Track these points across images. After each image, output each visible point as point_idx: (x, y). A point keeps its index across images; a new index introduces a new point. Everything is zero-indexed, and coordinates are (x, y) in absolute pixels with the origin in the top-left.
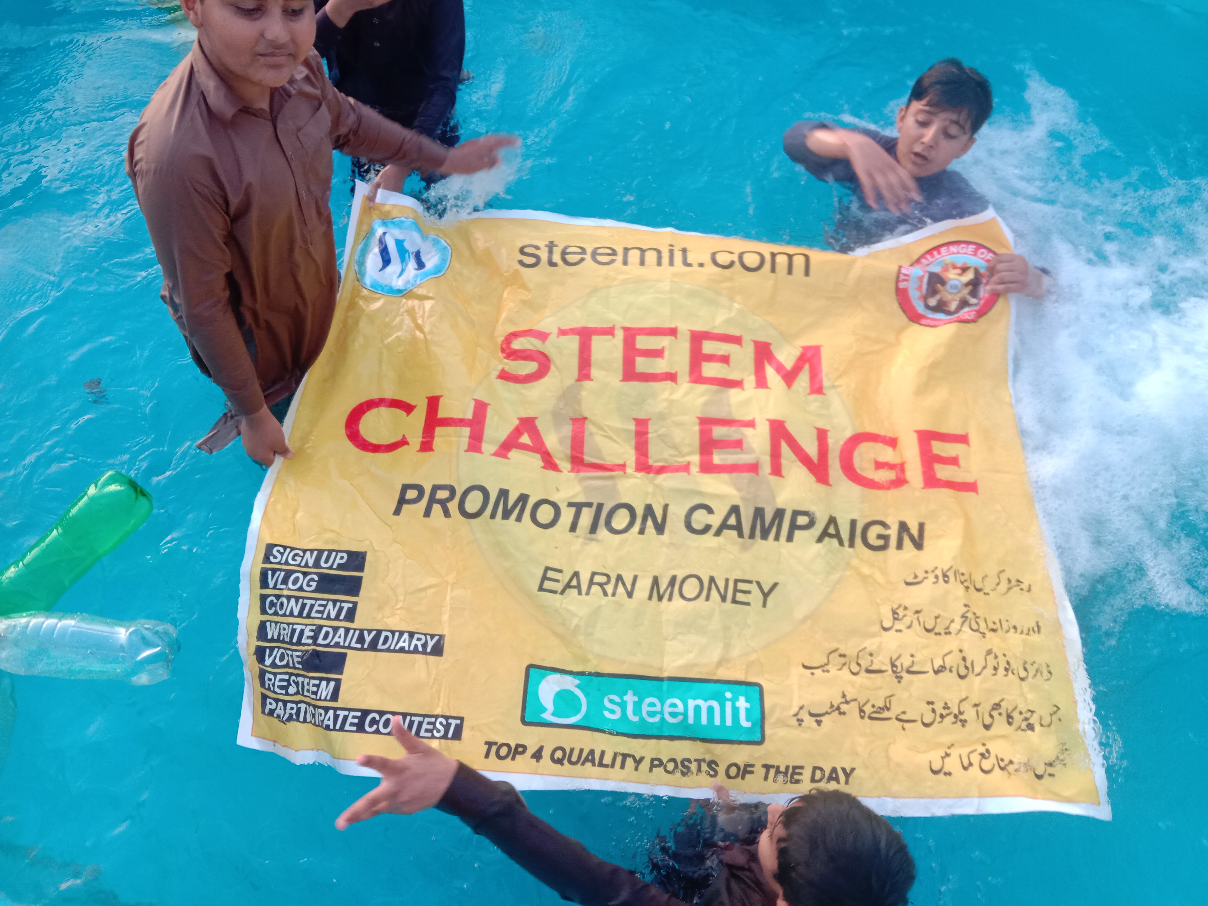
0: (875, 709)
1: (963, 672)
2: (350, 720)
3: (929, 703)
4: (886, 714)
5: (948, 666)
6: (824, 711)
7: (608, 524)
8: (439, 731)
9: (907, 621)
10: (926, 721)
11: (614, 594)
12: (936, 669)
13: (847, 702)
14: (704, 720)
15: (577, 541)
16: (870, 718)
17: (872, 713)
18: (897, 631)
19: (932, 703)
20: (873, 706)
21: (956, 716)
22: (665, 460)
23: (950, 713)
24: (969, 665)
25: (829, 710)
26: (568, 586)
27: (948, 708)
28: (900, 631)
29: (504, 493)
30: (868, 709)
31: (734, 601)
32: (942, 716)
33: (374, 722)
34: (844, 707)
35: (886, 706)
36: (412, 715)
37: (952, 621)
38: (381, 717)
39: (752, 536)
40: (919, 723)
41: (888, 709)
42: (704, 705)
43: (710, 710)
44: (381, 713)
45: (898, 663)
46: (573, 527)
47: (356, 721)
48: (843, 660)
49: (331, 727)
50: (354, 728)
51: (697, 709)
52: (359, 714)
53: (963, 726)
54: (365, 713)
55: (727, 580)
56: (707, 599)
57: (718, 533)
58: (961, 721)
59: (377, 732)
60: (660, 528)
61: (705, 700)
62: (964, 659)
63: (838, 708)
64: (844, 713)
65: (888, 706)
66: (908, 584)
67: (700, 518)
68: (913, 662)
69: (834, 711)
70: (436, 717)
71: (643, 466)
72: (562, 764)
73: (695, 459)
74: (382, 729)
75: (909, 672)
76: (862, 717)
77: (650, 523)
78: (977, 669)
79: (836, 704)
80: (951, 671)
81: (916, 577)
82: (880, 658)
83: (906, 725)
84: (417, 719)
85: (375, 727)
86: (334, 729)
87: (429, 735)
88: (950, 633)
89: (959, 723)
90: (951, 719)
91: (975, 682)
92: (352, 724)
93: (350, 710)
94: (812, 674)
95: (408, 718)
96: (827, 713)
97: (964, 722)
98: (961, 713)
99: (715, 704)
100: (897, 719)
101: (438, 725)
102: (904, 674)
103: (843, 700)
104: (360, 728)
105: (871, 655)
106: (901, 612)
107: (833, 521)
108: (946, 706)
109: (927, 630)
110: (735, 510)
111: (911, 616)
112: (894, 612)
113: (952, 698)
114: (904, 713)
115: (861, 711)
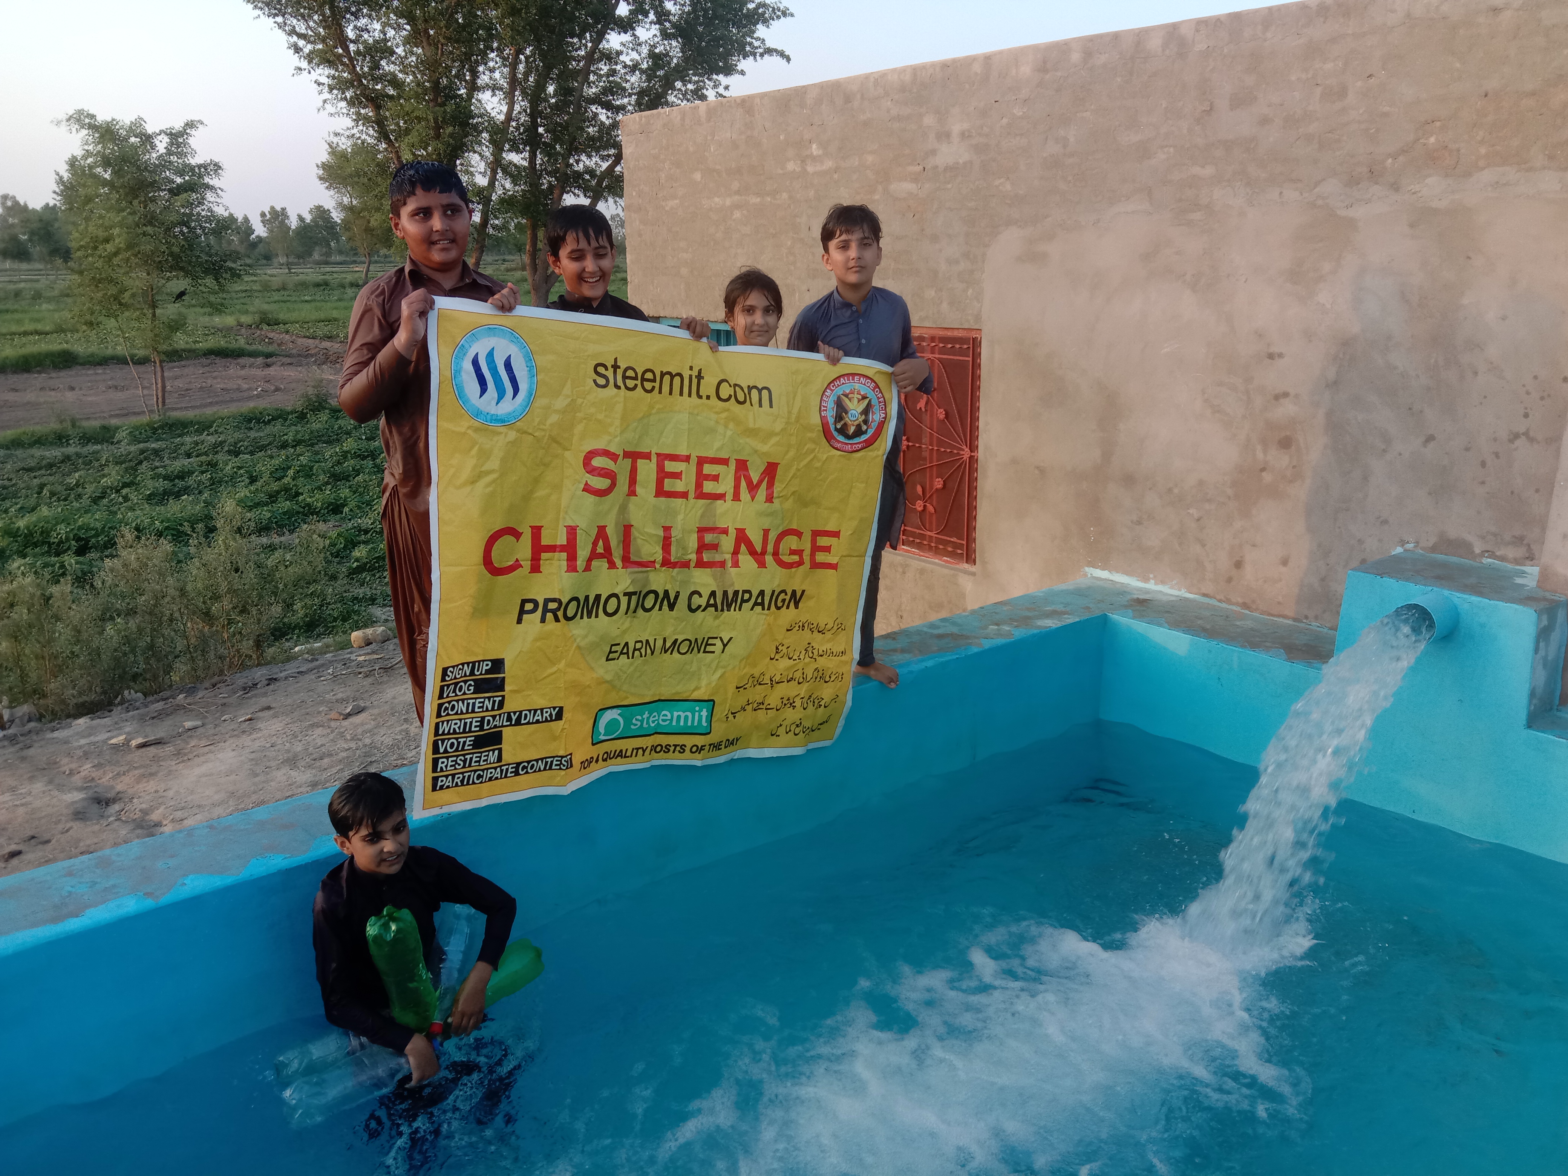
1: (801, 680)
3: (781, 698)
4: (761, 706)
5: (794, 678)
6: (738, 711)
7: (643, 606)
9: (782, 653)
10: (778, 708)
11: (645, 655)
12: (789, 679)
15: (627, 621)
16: (755, 710)
17: (757, 707)
18: (776, 660)
19: (783, 698)
20: (757, 703)
22: (679, 557)
23: (790, 703)
24: (804, 676)
26: (623, 652)
28: (778, 660)
29: (588, 598)
30: (755, 705)
32: (785, 705)
37: (801, 652)
40: (775, 709)
41: (763, 704)
43: (686, 717)
45: (774, 679)
46: (627, 611)
47: (514, 770)
51: (679, 716)
52: (515, 766)
55: (704, 639)
57: (704, 610)
60: (671, 607)
62: (803, 673)
63: (744, 707)
64: (746, 710)
66: (788, 630)
68: (780, 678)
69: (742, 709)
71: (667, 563)
73: (693, 557)
75: (777, 682)
76: (752, 710)
77: (666, 603)
78: (808, 679)
80: (795, 680)
81: (791, 626)
82: (767, 676)
83: (769, 711)
88: (800, 659)
90: (788, 705)
91: (804, 686)
92: (511, 773)
93: (509, 765)
94: (739, 691)
97: (794, 707)
98: (794, 702)
100: (765, 708)
102: (775, 685)
103: (747, 703)
104: (516, 772)
105: (764, 675)
106: (780, 648)
107: (762, 593)
108: (788, 699)
109: (790, 659)
110: (713, 594)
111: (785, 651)
112: (777, 648)
113: (792, 694)
114: (770, 704)
115: (752, 707)
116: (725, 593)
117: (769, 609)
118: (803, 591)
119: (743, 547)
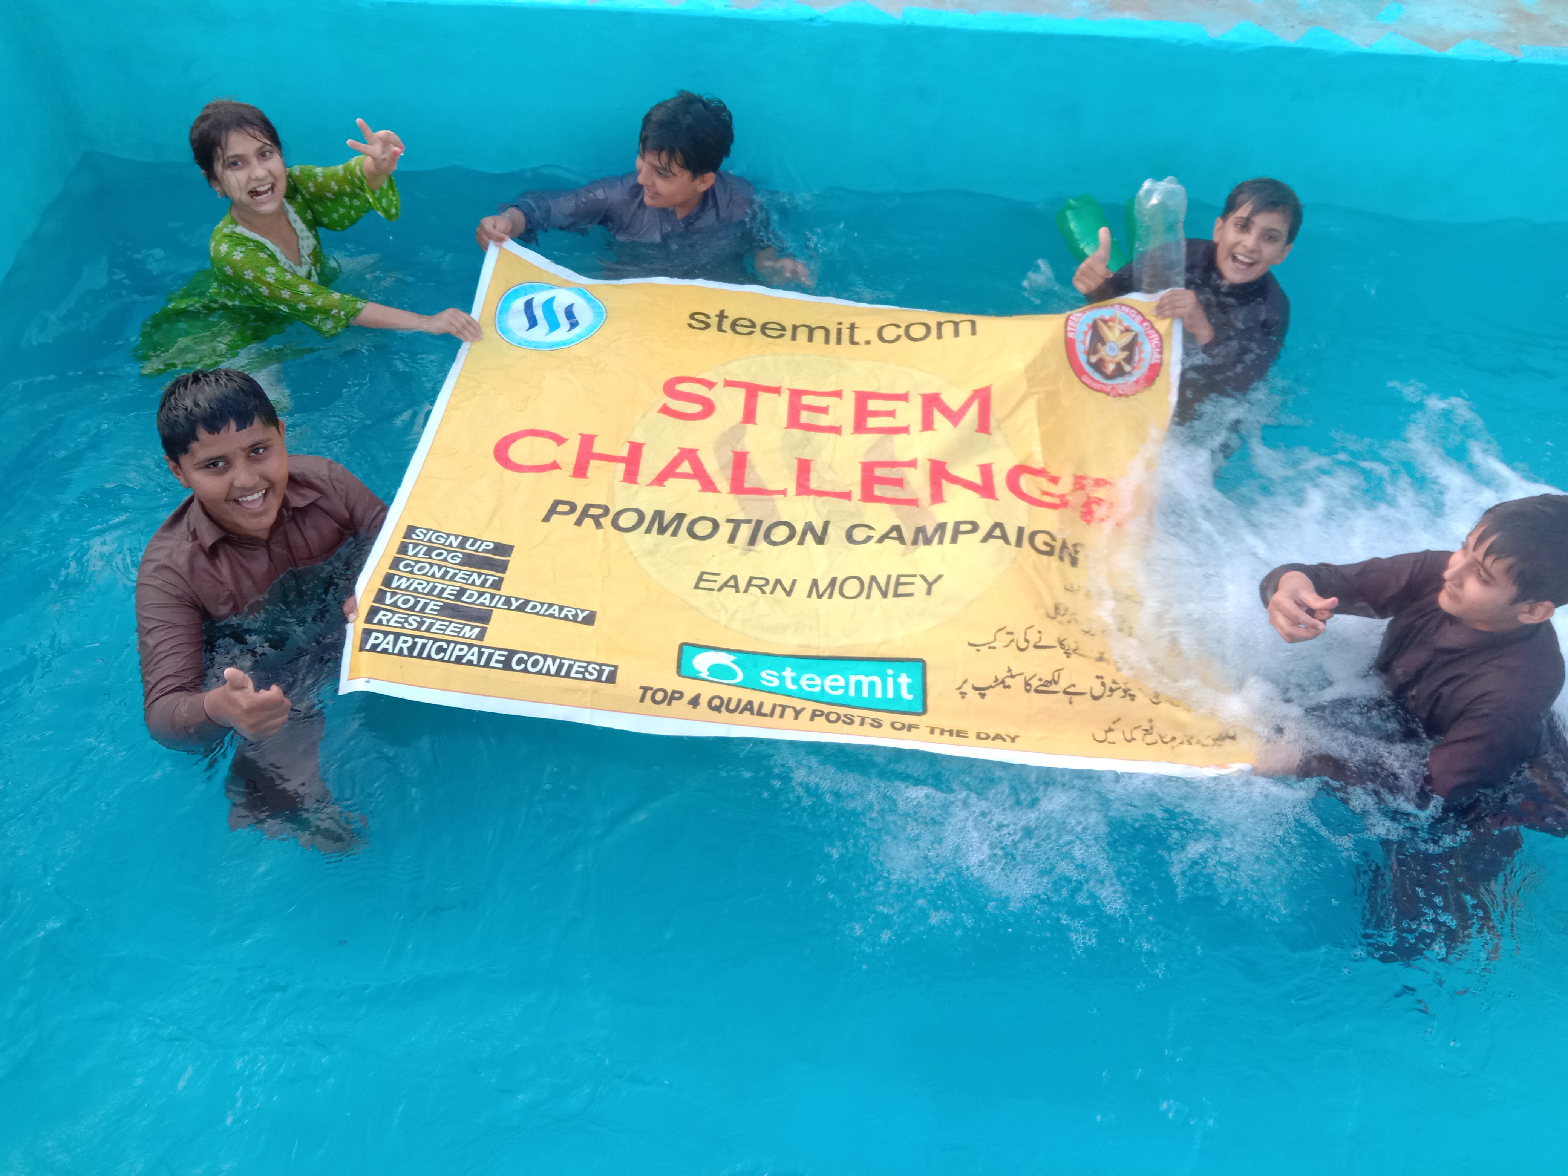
0: (1042, 683)
2: (496, 657)
3: (1097, 680)
4: (1053, 688)
6: (988, 685)
7: (767, 537)
8: (591, 674)
10: (1096, 694)
11: (772, 594)
12: (1100, 656)
13: (1012, 677)
14: (865, 693)
16: (1037, 691)
19: (1100, 680)
20: (1040, 680)
21: (1125, 691)
22: (826, 487)
23: (1119, 688)
25: (994, 684)
27: (1117, 684)
28: (1063, 623)
29: (659, 514)
30: (1035, 683)
31: (896, 595)
32: (1112, 690)
33: (520, 661)
34: (1008, 681)
35: (1054, 680)
36: (561, 658)
38: (529, 657)
39: (914, 544)
40: (1088, 696)
41: (1056, 683)
42: (865, 681)
43: (872, 685)
44: (530, 655)
45: (1066, 642)
46: (732, 539)
47: (503, 658)
48: (1010, 638)
49: (475, 662)
50: (500, 666)
51: (858, 684)
52: (506, 653)
53: (1133, 700)
54: (512, 653)
55: (889, 577)
56: (868, 597)
57: (881, 540)
58: (1130, 695)
59: (525, 670)
60: (820, 540)
61: (867, 676)
63: (1003, 682)
64: (1009, 687)
65: (1056, 679)
67: (861, 533)
68: (1078, 647)
70: (589, 663)
71: (803, 488)
72: (720, 712)
73: (856, 489)
74: (530, 668)
75: (1075, 652)
76: (1028, 691)
77: (809, 536)
79: (1000, 679)
82: (1048, 637)
83: (1075, 698)
84: (567, 663)
85: (523, 666)
86: (478, 665)
87: (581, 676)
89: (1128, 698)
90: (1120, 693)
92: (498, 661)
93: (496, 649)
94: (978, 650)
95: (558, 661)
96: (991, 687)
97: (1134, 696)
98: (1130, 689)
99: (877, 679)
100: (1066, 692)
101: (590, 668)
102: (1072, 653)
103: (1009, 674)
104: (507, 665)
105: (1039, 634)
107: (999, 527)
108: (1115, 682)
110: (896, 527)
112: (1056, 608)
114: (1074, 685)
115: (1027, 684)
116: (920, 530)
119: (946, 482)
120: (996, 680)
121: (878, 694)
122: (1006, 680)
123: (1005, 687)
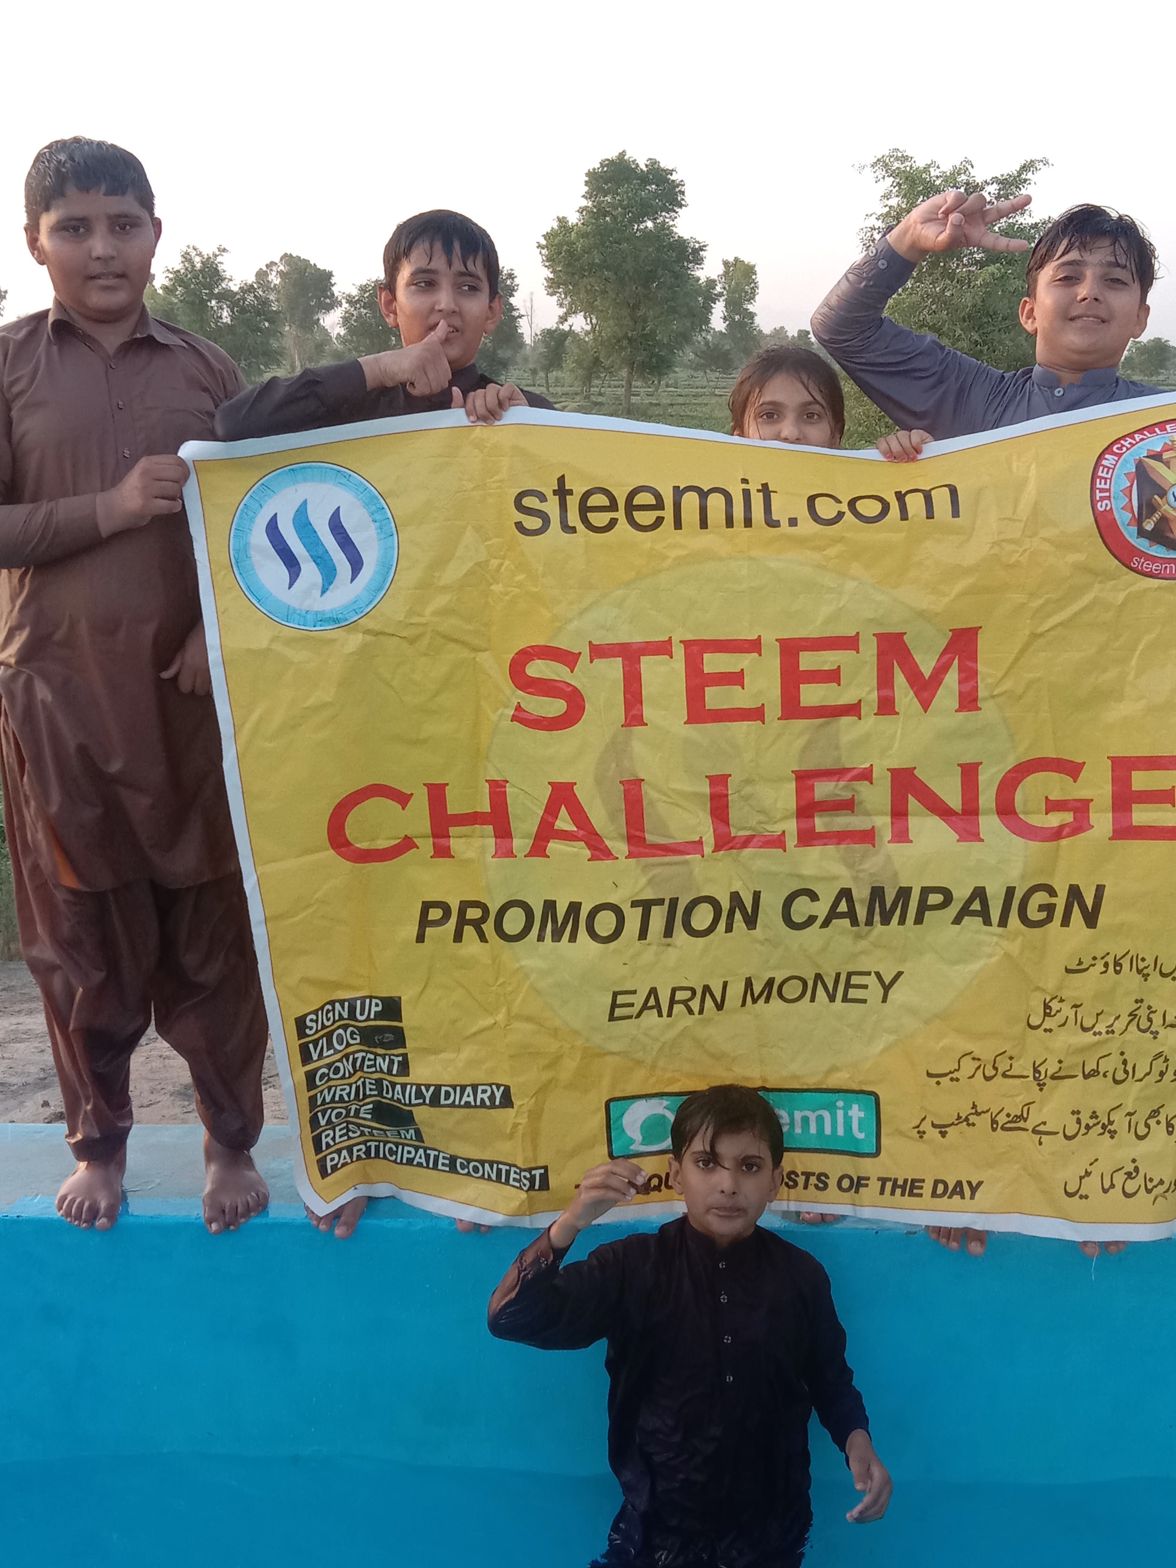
0: (1009, 1120)
1: (1120, 1076)
3: (1073, 1113)
4: (1021, 1124)
5: (1102, 1071)
6: (950, 1121)
7: (686, 925)
9: (1059, 1017)
10: (1069, 1133)
11: (701, 1012)
12: (1086, 1073)
13: (978, 1114)
15: (649, 951)
16: (1003, 1128)
17: (1006, 1123)
18: (1046, 1030)
19: (1078, 1112)
20: (1008, 1117)
21: (1104, 1127)
22: (751, 828)
23: (1098, 1124)
24: (1129, 1068)
25: (956, 1122)
26: (645, 1007)
27: (1097, 1117)
28: (1050, 1030)
29: (550, 906)
30: (1002, 1119)
31: (846, 999)
32: (1088, 1127)
34: (973, 1118)
35: (1022, 1116)
37: (1117, 1018)
39: (869, 922)
40: (1061, 1134)
41: (1024, 1121)
42: (812, 1115)
43: (820, 1120)
45: (1042, 1069)
46: (643, 934)
48: (977, 1064)
49: (426, 1165)
50: (447, 1169)
53: (1111, 1138)
55: (837, 974)
56: (813, 999)
57: (825, 925)
58: (1110, 1132)
60: (751, 921)
61: (814, 1111)
62: (1125, 1062)
63: (967, 1119)
64: (974, 1125)
65: (1025, 1118)
66: (1068, 971)
67: (802, 908)
68: (1060, 1068)
69: (961, 1122)
73: (791, 826)
74: (472, 1173)
75: (1053, 1077)
76: (994, 1128)
77: (738, 915)
78: (1139, 1075)
79: (964, 1116)
80: (1105, 1075)
81: (1080, 963)
82: (1021, 1062)
83: (1044, 1138)
84: (504, 1167)
86: (429, 1167)
88: (1113, 1032)
89: (1107, 1134)
90: (1098, 1130)
91: (1133, 1089)
93: (438, 1151)
94: (939, 1082)
96: (953, 1124)
97: (1113, 1134)
98: (1111, 1123)
99: (825, 1114)
100: (1034, 1131)
102: (1048, 1081)
103: (973, 1111)
105: (1011, 1058)
106: (1055, 1005)
107: (979, 893)
108: (1094, 1115)
109: (1084, 1029)
110: (846, 894)
111: (1068, 1011)
112: (1046, 1006)
113: (1102, 1106)
114: (1044, 1123)
115: (994, 1122)
116: (877, 893)
117: (1003, 922)
118: (1100, 890)
119: (913, 803)
120: (959, 1117)
121: (828, 1130)
122: (969, 1117)
123: (968, 1125)
